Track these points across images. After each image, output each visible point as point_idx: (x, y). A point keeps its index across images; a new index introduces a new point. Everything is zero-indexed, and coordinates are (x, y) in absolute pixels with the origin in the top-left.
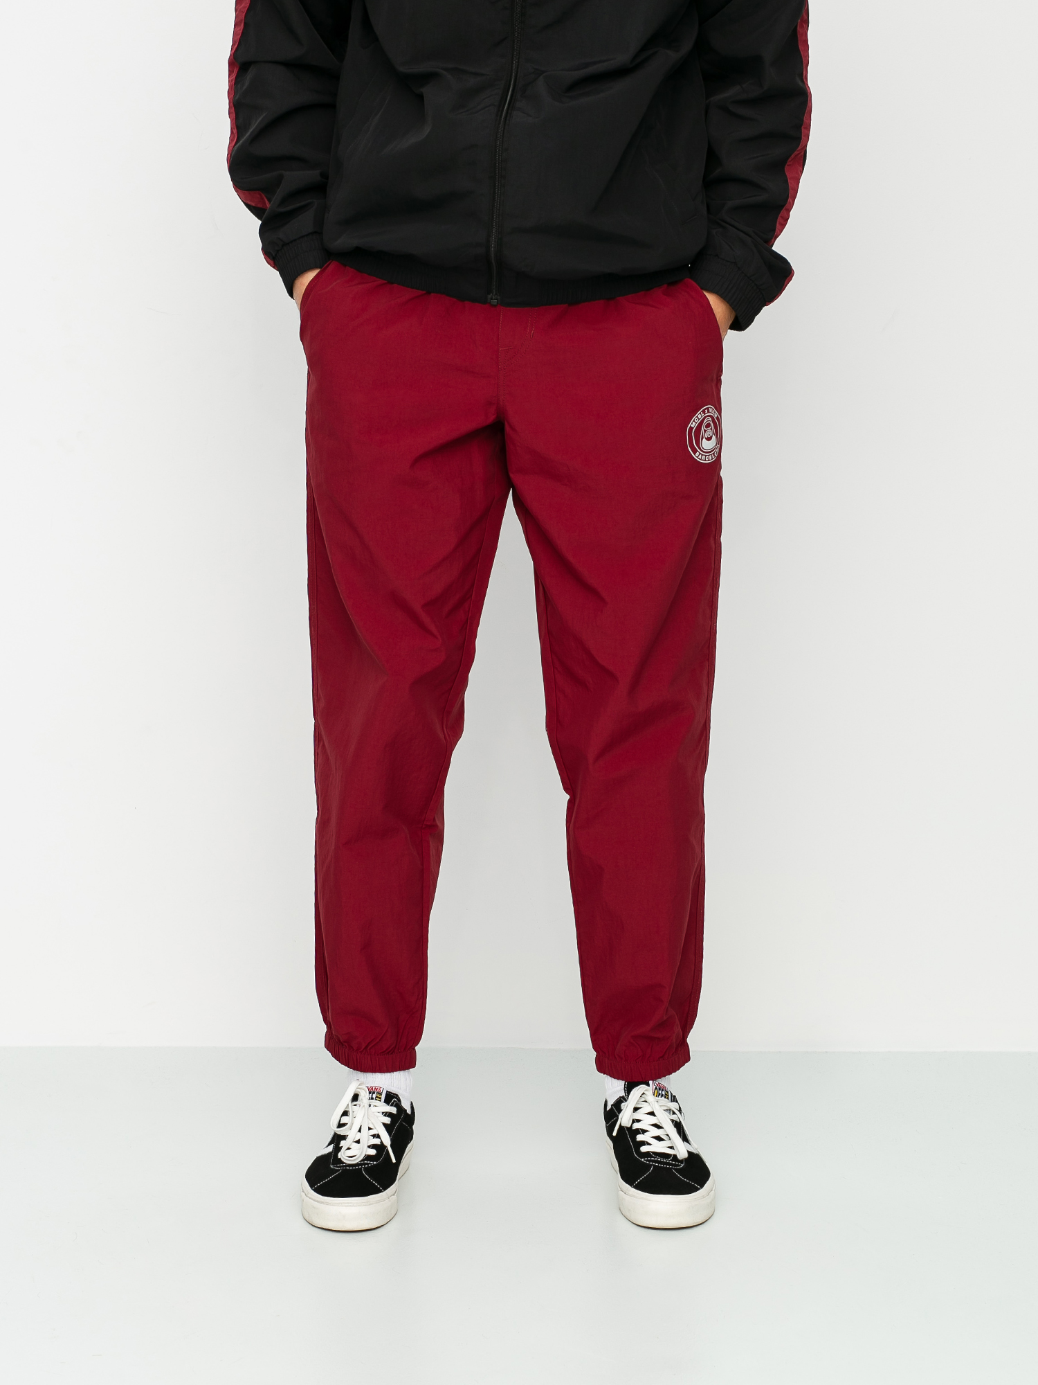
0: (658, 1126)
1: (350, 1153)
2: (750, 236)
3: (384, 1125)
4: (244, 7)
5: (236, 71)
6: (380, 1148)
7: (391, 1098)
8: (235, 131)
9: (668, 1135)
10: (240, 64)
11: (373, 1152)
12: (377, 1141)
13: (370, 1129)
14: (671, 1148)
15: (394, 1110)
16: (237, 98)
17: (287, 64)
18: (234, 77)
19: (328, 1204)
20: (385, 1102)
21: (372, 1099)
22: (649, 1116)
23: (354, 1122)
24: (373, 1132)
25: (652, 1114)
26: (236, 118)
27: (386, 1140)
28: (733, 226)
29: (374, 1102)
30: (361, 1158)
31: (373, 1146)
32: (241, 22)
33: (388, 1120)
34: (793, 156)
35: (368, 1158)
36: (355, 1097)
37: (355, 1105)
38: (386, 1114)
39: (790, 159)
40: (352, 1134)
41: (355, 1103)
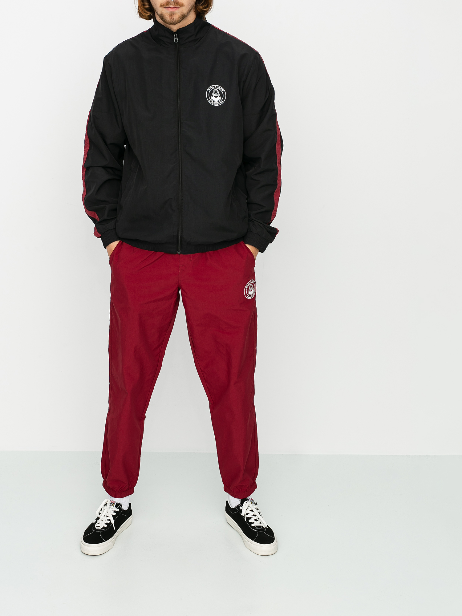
0: (255, 516)
1: (98, 525)
2: (262, 224)
3: (113, 516)
4: (87, 149)
5: (85, 171)
6: (109, 524)
7: (118, 505)
8: (85, 191)
9: (258, 518)
10: (87, 168)
11: (106, 526)
12: (109, 522)
13: (107, 516)
14: (260, 523)
15: (118, 510)
16: (86, 179)
17: (103, 167)
18: (84, 172)
19: (87, 546)
20: (115, 507)
21: (111, 505)
22: (251, 512)
23: (104, 513)
24: (108, 518)
25: (252, 511)
26: (86, 186)
27: (113, 521)
28: (256, 221)
29: (111, 507)
30: (101, 528)
31: (106, 524)
32: (86, 154)
33: (115, 514)
34: (276, 191)
35: (104, 528)
36: (106, 504)
37: (106, 507)
38: (115, 512)
39: (275, 192)
40: (101, 517)
41: (106, 506)
